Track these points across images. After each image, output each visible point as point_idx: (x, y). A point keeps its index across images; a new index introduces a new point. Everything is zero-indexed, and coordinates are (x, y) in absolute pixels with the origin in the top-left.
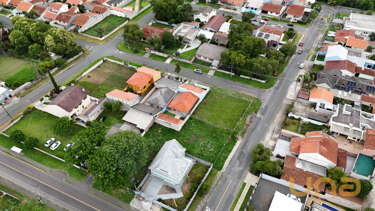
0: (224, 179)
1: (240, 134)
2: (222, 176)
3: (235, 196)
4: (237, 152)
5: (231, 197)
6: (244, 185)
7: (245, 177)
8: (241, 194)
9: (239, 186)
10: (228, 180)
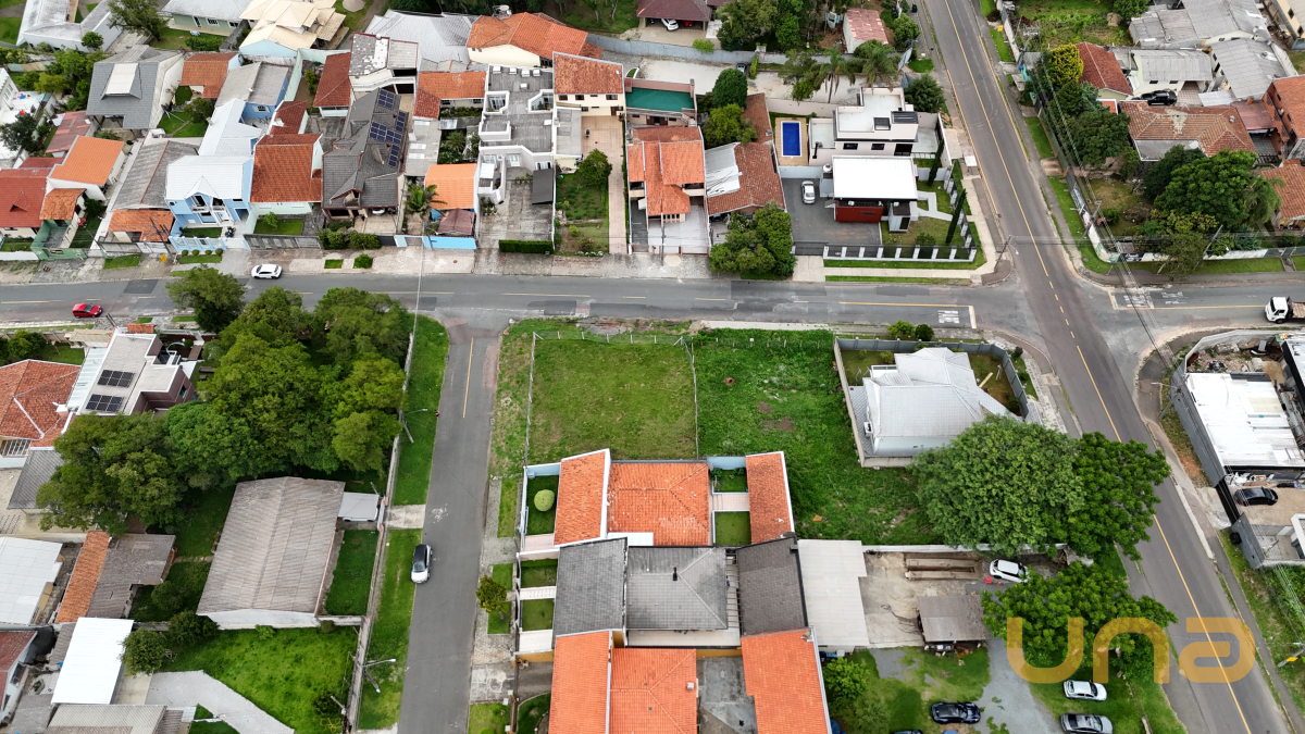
0: (846, 317)
1: (683, 331)
2: (842, 323)
3: (872, 286)
4: (750, 318)
5: (879, 292)
6: (830, 278)
7: (811, 283)
8: (859, 277)
9: (841, 286)
10: (844, 309)
